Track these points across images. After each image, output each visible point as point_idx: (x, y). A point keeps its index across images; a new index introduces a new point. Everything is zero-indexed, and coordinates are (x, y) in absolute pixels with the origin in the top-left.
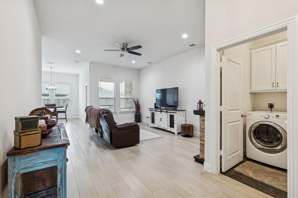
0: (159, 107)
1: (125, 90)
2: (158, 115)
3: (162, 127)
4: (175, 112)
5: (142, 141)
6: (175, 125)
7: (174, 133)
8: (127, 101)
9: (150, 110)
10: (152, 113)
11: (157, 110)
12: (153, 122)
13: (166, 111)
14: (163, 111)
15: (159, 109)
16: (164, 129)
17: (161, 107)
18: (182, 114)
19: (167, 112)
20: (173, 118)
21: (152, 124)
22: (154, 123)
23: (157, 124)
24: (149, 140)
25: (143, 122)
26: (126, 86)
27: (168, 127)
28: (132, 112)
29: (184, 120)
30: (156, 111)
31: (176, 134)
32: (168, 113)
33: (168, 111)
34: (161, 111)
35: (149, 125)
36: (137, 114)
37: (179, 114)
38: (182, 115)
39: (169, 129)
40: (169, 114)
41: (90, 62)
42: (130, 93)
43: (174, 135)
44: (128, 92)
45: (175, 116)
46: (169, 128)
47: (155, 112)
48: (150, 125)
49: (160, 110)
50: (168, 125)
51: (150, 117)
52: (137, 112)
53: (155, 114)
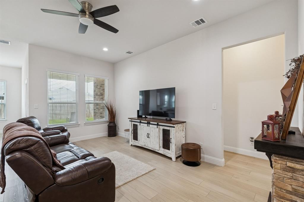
0: (144, 116)
1: (94, 91)
2: (143, 129)
3: (150, 146)
4: (172, 125)
5: (120, 187)
6: (173, 146)
7: (171, 159)
8: (98, 107)
9: (131, 120)
10: (134, 125)
11: (142, 121)
12: (135, 138)
13: (156, 123)
14: (151, 123)
15: (144, 119)
16: (153, 150)
17: (147, 116)
18: (181, 128)
19: (158, 125)
20: (169, 135)
21: (133, 140)
22: (137, 140)
23: (142, 141)
24: (133, 180)
25: (119, 135)
26: (96, 86)
27: (160, 147)
28: (105, 122)
29: (184, 136)
30: (140, 122)
31: (174, 159)
32: (160, 126)
33: (160, 124)
34: (148, 123)
35: (128, 142)
36: (112, 124)
37: (177, 128)
38: (181, 130)
39: (162, 151)
40: (162, 128)
41: (30, 44)
42: (102, 95)
43: (169, 160)
44: (99, 94)
45: (172, 132)
46: (162, 149)
47: (138, 124)
48: (131, 143)
49: (146, 122)
50: (159, 144)
51: (130, 130)
52: (110, 123)
53: (139, 127)
